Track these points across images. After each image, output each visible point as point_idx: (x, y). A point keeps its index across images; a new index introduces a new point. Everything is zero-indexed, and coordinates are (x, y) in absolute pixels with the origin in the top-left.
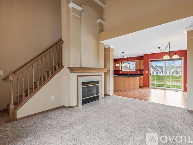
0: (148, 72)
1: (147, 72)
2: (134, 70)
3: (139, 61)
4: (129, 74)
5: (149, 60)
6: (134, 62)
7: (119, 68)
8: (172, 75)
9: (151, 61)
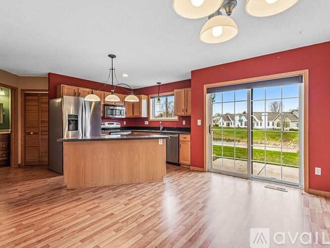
0: (203, 122)
1: (199, 122)
2: (176, 118)
3: (183, 90)
4: (164, 129)
5: (205, 87)
6: (174, 97)
7: (140, 113)
8: (277, 128)
9: (210, 90)
